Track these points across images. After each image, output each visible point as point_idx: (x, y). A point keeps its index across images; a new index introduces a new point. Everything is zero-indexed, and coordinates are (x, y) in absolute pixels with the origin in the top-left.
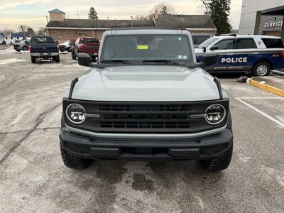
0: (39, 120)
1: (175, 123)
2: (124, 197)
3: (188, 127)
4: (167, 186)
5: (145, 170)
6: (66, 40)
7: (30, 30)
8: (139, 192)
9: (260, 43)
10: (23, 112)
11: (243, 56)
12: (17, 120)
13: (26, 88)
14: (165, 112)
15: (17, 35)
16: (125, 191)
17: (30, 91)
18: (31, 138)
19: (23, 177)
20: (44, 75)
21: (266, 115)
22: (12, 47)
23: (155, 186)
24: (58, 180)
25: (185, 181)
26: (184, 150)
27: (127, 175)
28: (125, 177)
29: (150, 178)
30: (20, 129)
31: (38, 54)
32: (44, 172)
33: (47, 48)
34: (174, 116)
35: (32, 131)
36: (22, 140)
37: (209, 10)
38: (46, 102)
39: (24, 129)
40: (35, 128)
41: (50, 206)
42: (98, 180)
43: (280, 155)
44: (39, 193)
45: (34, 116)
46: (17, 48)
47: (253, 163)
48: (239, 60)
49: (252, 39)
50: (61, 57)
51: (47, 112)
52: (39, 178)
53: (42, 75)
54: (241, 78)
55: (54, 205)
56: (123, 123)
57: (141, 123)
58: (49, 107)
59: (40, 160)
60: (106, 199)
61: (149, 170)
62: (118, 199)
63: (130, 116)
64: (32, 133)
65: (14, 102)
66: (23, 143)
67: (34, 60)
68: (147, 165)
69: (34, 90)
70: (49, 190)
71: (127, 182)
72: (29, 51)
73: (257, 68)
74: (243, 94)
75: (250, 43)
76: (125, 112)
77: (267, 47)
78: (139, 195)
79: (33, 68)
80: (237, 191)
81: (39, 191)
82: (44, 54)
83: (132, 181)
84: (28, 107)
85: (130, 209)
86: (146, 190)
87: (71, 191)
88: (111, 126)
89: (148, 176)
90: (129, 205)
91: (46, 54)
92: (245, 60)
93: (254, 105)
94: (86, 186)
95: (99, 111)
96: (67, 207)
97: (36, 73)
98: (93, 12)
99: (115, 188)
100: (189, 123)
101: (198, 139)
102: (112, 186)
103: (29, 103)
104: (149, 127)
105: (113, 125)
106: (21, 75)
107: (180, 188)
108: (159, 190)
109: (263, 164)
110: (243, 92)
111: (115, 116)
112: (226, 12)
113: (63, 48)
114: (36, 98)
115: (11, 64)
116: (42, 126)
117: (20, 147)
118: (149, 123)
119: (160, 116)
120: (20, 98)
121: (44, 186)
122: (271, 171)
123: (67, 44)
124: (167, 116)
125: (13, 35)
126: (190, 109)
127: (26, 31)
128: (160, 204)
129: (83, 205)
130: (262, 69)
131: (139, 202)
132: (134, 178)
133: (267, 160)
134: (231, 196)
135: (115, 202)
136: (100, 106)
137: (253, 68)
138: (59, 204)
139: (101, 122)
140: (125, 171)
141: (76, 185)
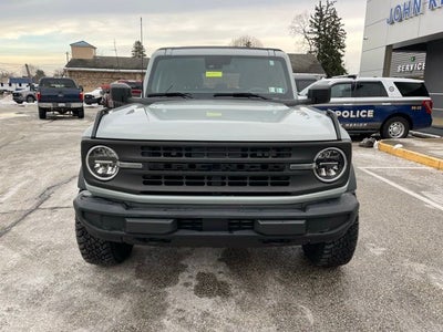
0: (44, 196)
1: (266, 178)
2: (181, 307)
3: (287, 184)
4: (252, 290)
5: (215, 266)
6: (96, 88)
7: (40, 73)
8: (206, 299)
9: (392, 89)
10: (20, 185)
11: (367, 108)
12: (8, 196)
13: (28, 151)
14: (249, 159)
15: (20, 81)
16: (183, 298)
17: (33, 156)
18: (29, 221)
19: (11, 277)
20: (57, 135)
21: (406, 191)
22: (11, 96)
23: (233, 291)
24: (70, 282)
25: (282, 282)
26: (280, 222)
27: (186, 274)
28: (183, 277)
29: (225, 279)
30: (12, 208)
31: (50, 105)
32: (46, 271)
33: (65, 96)
34: (264, 166)
35: (31, 211)
36: (14, 224)
37: (314, 48)
38: (57, 172)
39: (19, 208)
40: (37, 208)
41: (53, 322)
42: (138, 283)
43: (432, 245)
44: (36, 302)
45: (37, 191)
46: (17, 98)
47: (390, 257)
48: (361, 114)
49: (380, 83)
50: (86, 112)
51: (59, 185)
52: (38, 279)
53: (54, 134)
54: (366, 140)
55: (60, 320)
56: (181, 177)
57: (209, 178)
58: (63, 178)
59: (41, 254)
60: (151, 310)
61: (222, 267)
62: (170, 311)
63: (192, 166)
64: (32, 215)
65: (6, 170)
66: (14, 229)
67: (43, 114)
68: (220, 260)
69: (40, 155)
70: (54, 298)
71: (186, 285)
72: (36, 102)
73: (388, 127)
74: (369, 162)
75: (378, 88)
76: (184, 158)
77: (404, 95)
78: (206, 303)
79: (41, 125)
80: (367, 298)
81: (36, 299)
82: (61, 105)
83: (195, 282)
84: (27, 177)
85: (190, 326)
86: (218, 297)
87: (91, 299)
88: (160, 183)
89: (221, 275)
90: (189, 318)
91: (63, 105)
92: (370, 114)
93: (387, 177)
94: (117, 291)
95: (141, 157)
96: (83, 324)
97: (45, 132)
98: (139, 48)
99: (166, 294)
100: (288, 177)
101: (303, 206)
102: (161, 291)
103: (29, 173)
104: (223, 184)
105: (163, 180)
106: (21, 134)
107: (274, 293)
108: (239, 297)
109: (407, 257)
110: (370, 160)
111: (168, 166)
112: (339, 51)
113: (90, 100)
114: (42, 165)
115: (7, 120)
116: (49, 204)
117: (9, 234)
118: (223, 178)
119: (240, 166)
120: (16, 166)
121: (46, 291)
122: (420, 267)
123: (96, 93)
124: (252, 166)
125: (13, 80)
126: (290, 155)
127: (34, 75)
128: (240, 317)
129: (110, 320)
130: (396, 128)
131: (206, 314)
132: (198, 279)
133: (413, 252)
134: (358, 304)
135: (165, 314)
136: (142, 147)
137: (382, 126)
138: (70, 320)
139: (144, 177)
140: (184, 268)
141: (99, 290)
